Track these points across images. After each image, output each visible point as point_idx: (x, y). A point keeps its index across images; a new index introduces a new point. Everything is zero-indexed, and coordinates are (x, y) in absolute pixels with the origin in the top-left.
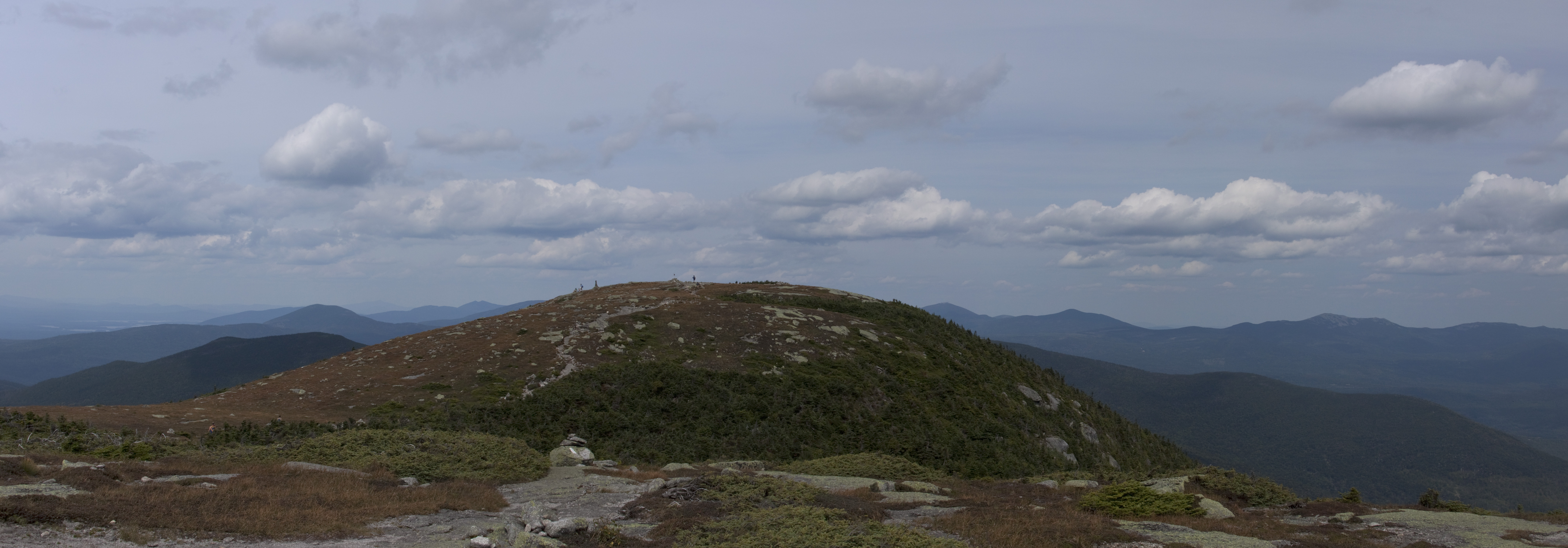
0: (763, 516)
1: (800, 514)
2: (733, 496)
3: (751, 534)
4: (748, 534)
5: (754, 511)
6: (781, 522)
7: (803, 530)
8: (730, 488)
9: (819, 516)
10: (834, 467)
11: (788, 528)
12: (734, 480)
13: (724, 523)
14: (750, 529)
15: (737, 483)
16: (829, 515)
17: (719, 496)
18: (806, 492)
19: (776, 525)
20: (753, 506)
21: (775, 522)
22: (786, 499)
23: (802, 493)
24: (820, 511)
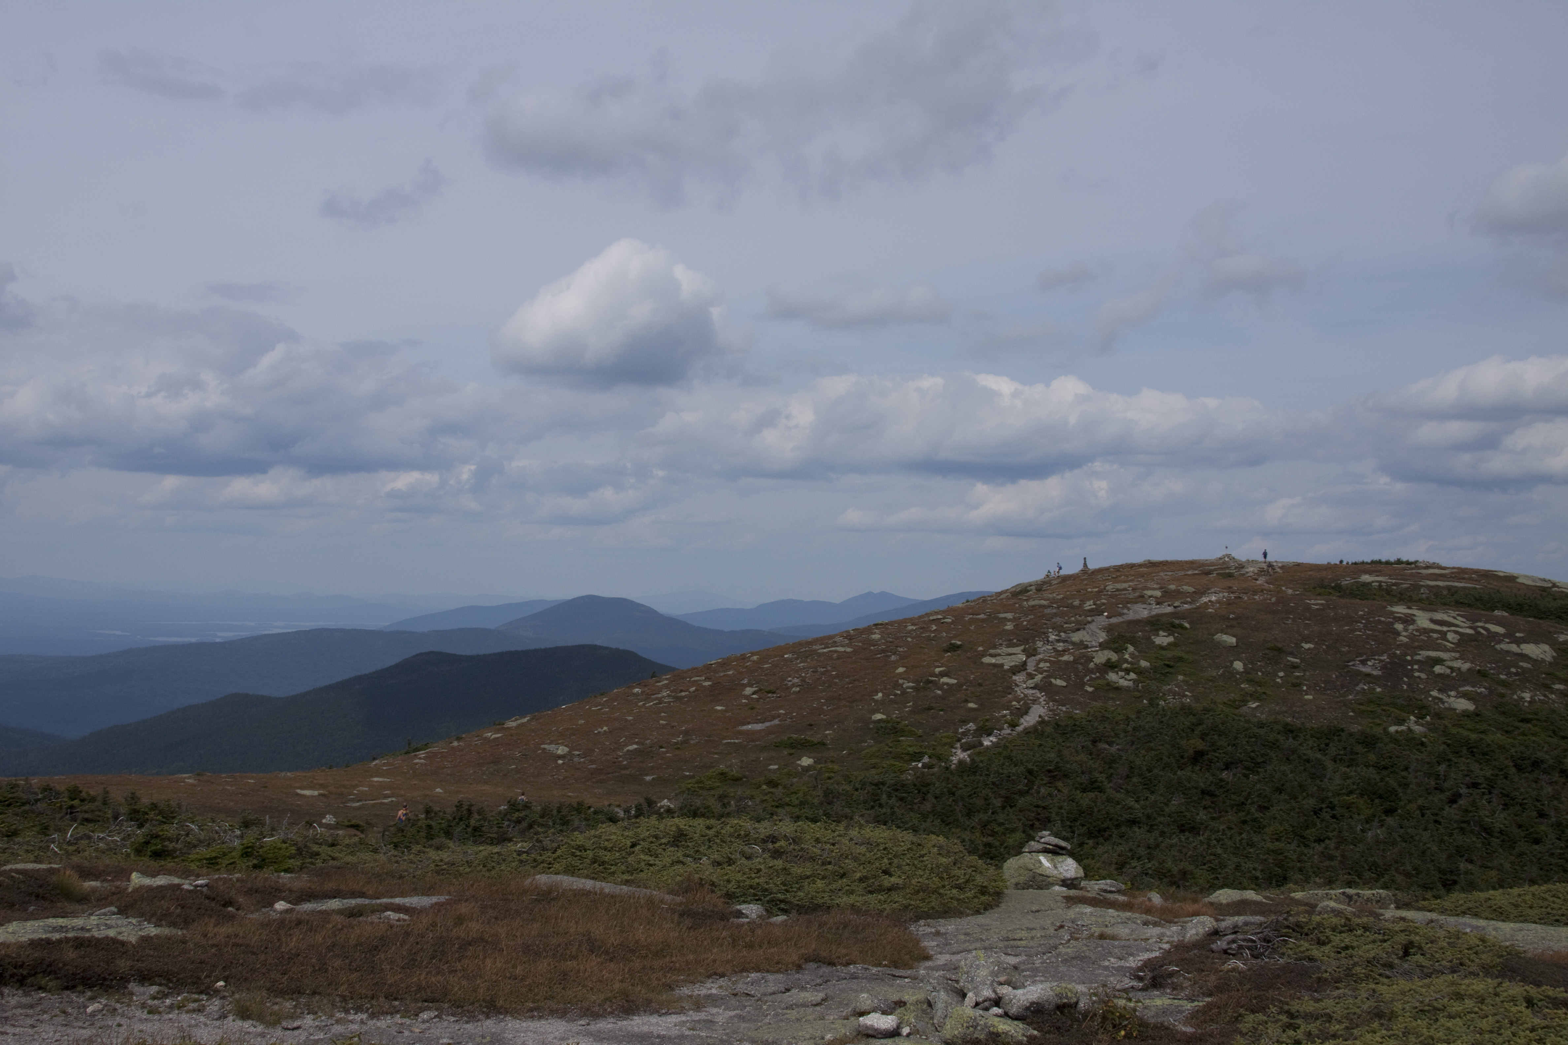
0: (1403, 993)
1: (1477, 992)
2: (1343, 954)
3: (1382, 1025)
4: (1375, 1025)
5: (1383, 984)
6: (1440, 1006)
7: (1484, 1024)
8: (1336, 939)
9: (1513, 1000)
10: (1531, 907)
11: (1454, 1018)
12: (1345, 925)
13: (1328, 1005)
14: (1380, 1015)
15: (1351, 931)
16: (1532, 998)
17: (1316, 952)
18: (1484, 952)
19: (1429, 1012)
20: (1380, 975)
21: (1429, 1005)
22: (1444, 963)
23: (1476, 953)
24: (1515, 989)
